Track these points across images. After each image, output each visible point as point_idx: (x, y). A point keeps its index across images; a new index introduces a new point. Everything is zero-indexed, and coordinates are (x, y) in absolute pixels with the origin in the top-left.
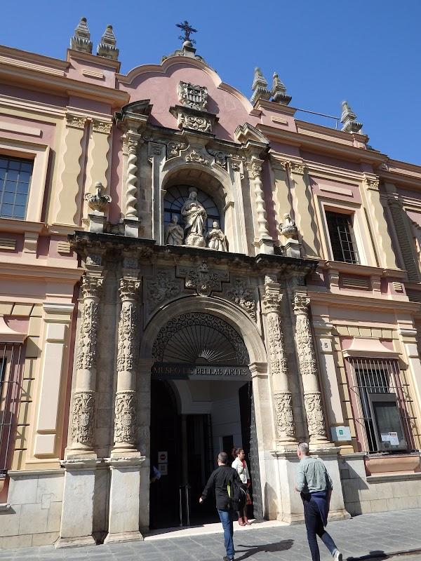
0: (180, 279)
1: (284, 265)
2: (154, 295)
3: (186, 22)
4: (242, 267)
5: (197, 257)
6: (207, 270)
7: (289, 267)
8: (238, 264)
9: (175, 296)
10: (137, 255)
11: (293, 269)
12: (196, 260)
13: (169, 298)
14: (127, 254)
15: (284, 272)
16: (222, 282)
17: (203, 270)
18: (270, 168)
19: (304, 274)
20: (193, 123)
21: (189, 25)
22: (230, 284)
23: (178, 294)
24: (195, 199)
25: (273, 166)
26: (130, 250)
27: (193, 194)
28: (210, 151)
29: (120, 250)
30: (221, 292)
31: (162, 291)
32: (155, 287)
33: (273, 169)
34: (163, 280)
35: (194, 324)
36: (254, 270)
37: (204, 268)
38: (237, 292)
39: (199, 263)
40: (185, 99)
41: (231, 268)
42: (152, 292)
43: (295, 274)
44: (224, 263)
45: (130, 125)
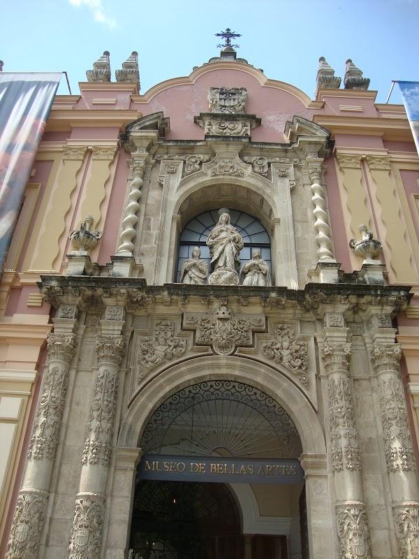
0: (188, 332)
1: (353, 299)
2: (146, 357)
3: (228, 30)
4: (284, 308)
5: (211, 297)
6: (226, 316)
7: (363, 300)
8: (278, 303)
9: (179, 357)
10: (122, 301)
11: (370, 303)
12: (210, 303)
13: (170, 360)
14: (109, 301)
15: (356, 309)
16: (254, 332)
17: (221, 316)
18: (337, 169)
19: (389, 309)
20: (224, 129)
21: (231, 32)
22: (268, 335)
23: (183, 354)
24: (227, 223)
25: (342, 165)
26: (111, 295)
27: (224, 216)
28: (246, 158)
29: (100, 296)
30: (251, 346)
31: (160, 350)
32: (149, 345)
33: (341, 169)
34: (163, 334)
35: (213, 397)
36: (308, 311)
37: (222, 312)
38: (279, 345)
39: (216, 305)
40: (214, 105)
41: (268, 309)
42: (145, 352)
43: (374, 310)
44: (254, 304)
45: (137, 144)
